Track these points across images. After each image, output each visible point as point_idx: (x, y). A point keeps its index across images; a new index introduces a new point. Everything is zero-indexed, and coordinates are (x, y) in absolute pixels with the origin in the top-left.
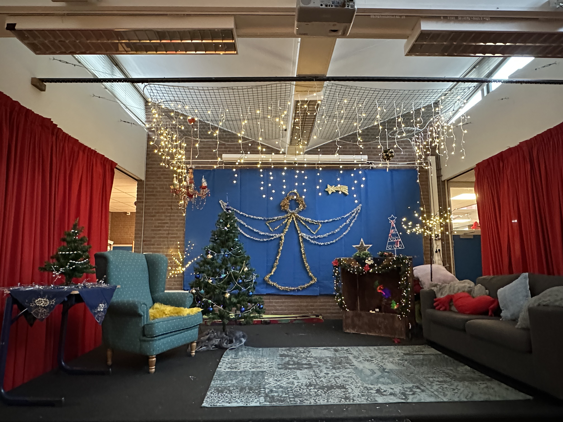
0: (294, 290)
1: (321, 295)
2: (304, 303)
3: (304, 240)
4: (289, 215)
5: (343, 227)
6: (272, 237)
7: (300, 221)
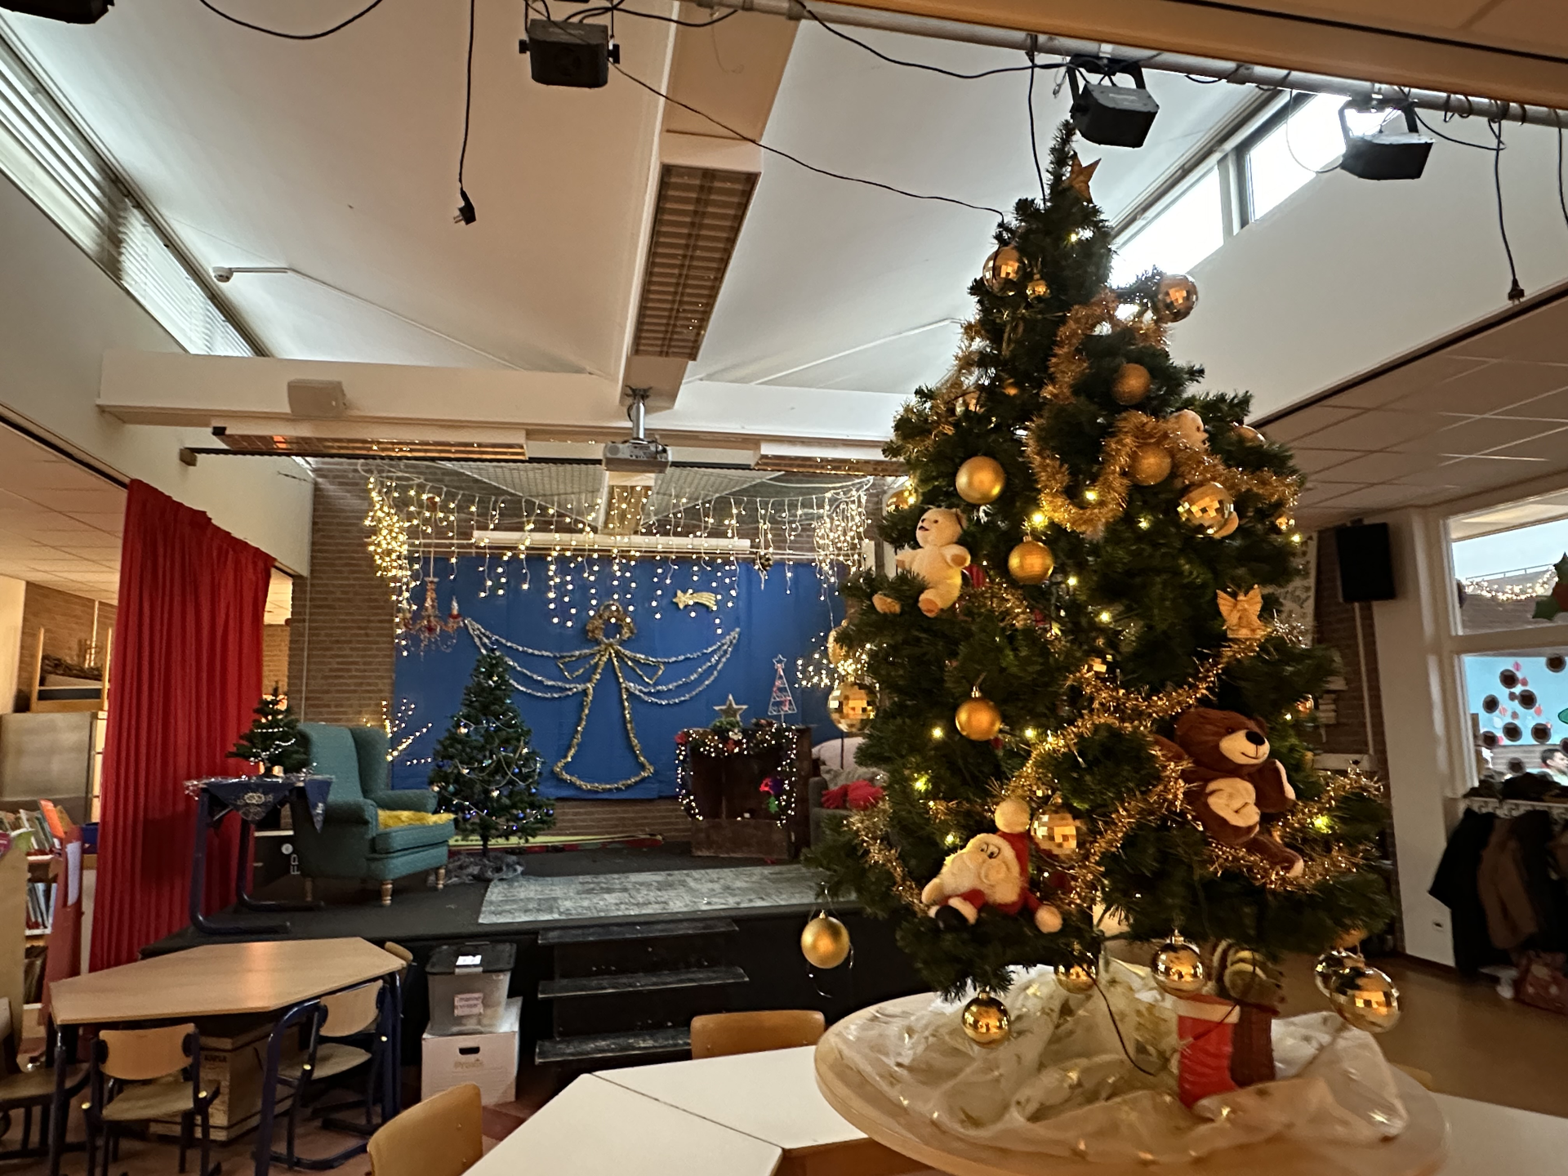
0: (610, 790)
1: (660, 798)
2: (629, 812)
3: (631, 695)
4: (603, 646)
5: (705, 671)
6: (570, 689)
7: (623, 660)
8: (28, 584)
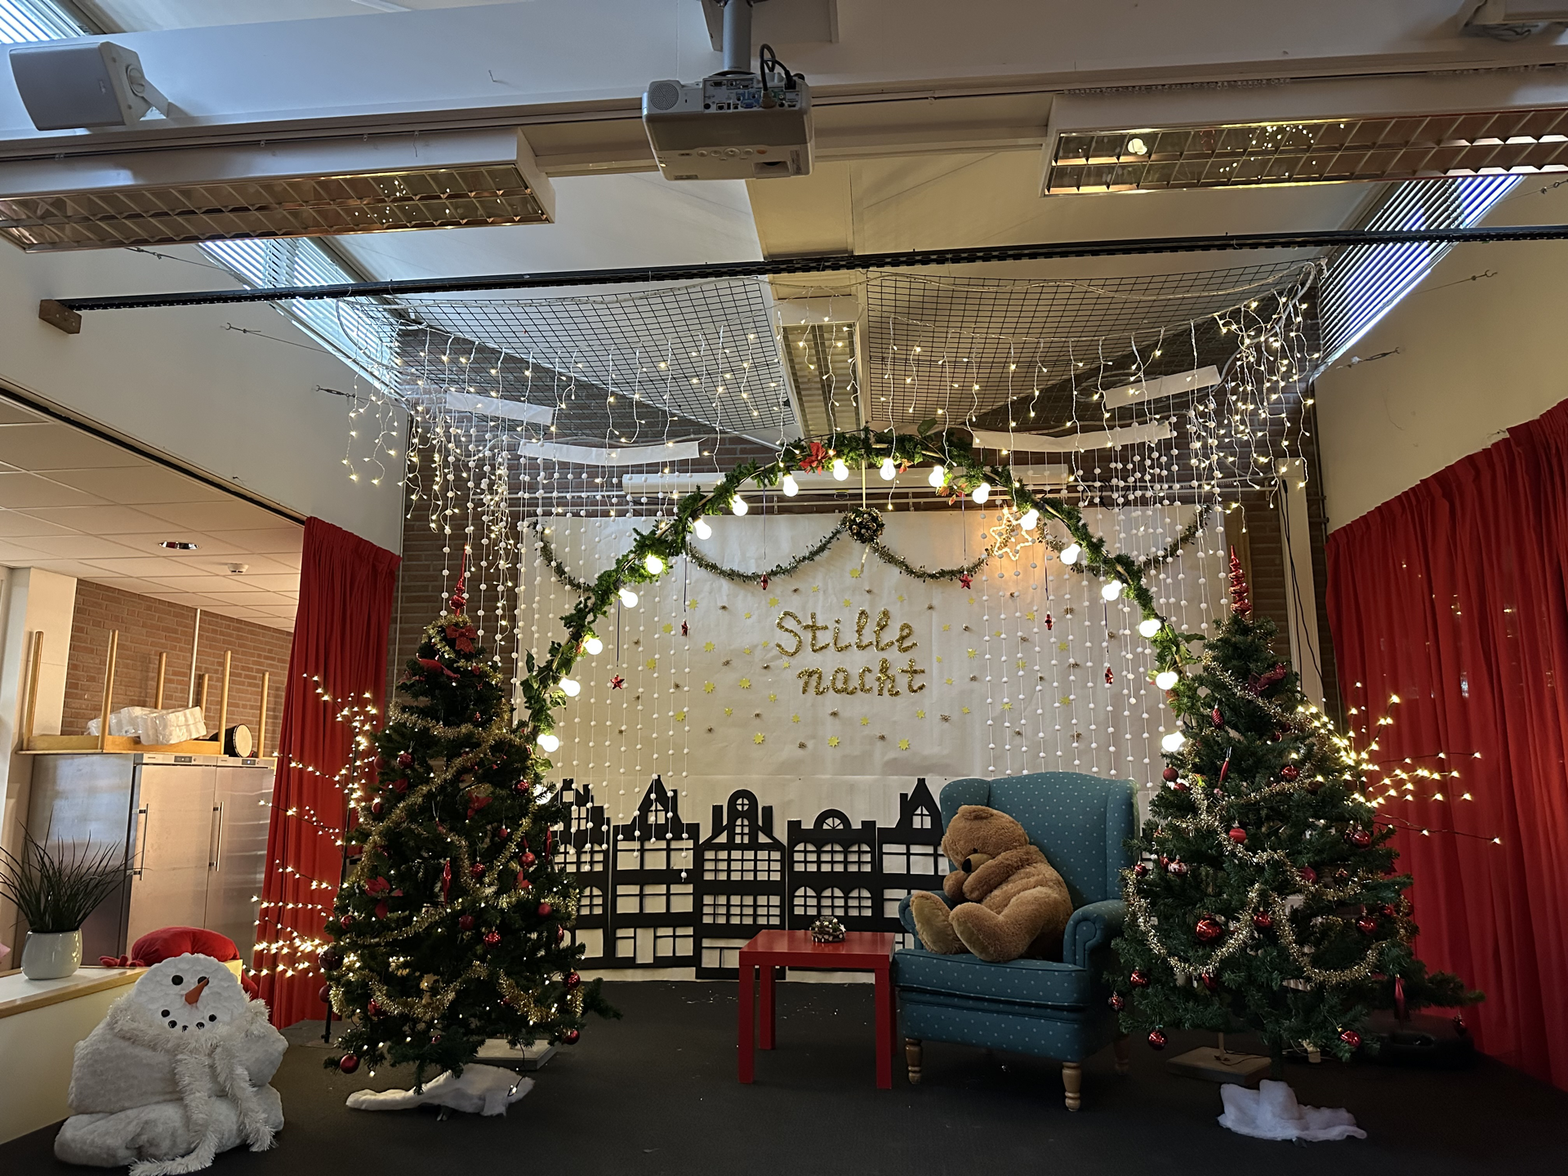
8: (79, 580)
